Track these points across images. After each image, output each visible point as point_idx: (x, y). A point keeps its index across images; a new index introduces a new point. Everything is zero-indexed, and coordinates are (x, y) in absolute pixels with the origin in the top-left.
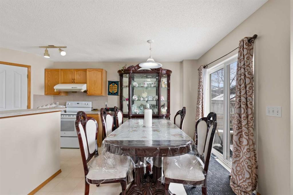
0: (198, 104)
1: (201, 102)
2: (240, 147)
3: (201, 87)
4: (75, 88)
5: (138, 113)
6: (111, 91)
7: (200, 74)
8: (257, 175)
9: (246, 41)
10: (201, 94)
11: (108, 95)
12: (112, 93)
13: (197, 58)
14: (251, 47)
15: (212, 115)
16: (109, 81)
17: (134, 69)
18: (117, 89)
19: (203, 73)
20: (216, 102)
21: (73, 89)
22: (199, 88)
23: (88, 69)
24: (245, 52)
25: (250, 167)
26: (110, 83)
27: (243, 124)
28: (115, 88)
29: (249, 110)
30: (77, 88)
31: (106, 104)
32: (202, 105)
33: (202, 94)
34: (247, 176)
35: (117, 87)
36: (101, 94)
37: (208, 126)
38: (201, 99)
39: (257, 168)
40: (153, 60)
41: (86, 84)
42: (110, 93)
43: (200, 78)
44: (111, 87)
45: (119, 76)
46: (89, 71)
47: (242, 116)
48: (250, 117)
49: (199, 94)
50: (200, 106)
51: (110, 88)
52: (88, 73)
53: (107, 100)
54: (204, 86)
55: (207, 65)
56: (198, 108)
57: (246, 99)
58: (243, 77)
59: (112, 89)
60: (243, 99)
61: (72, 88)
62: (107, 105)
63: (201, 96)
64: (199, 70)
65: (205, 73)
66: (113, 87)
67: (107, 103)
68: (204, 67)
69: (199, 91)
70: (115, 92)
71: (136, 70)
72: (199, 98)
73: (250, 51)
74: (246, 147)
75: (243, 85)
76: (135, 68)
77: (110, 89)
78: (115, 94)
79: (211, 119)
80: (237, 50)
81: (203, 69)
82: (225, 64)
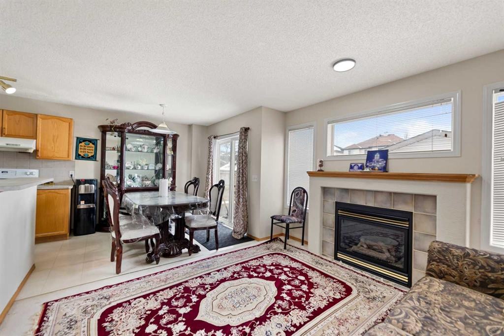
0: (208, 174)
1: (211, 172)
2: (239, 205)
3: (211, 157)
4: (16, 145)
5: (132, 186)
6: (82, 154)
7: (210, 143)
8: (247, 222)
9: (244, 130)
11: (76, 159)
12: (83, 157)
13: (207, 125)
14: (246, 135)
15: (222, 182)
16: (77, 138)
17: (130, 128)
18: (93, 152)
19: (213, 144)
20: (224, 172)
21: (8, 146)
22: (209, 158)
23: (41, 115)
24: (243, 137)
25: (243, 217)
26: (80, 140)
27: (241, 188)
28: (91, 150)
29: (244, 178)
30: (20, 145)
31: (70, 174)
32: (212, 175)
34: (242, 223)
35: (93, 149)
36: (68, 157)
37: (219, 190)
38: (211, 170)
39: (247, 217)
40: (166, 126)
41: (35, 140)
42: (78, 157)
43: (210, 148)
44: (83, 148)
45: (101, 133)
46: (42, 119)
47: (240, 182)
48: (244, 183)
49: (209, 164)
50: (210, 177)
51: (81, 149)
52: (40, 121)
53: (74, 167)
54: (214, 156)
55: (217, 136)
56: (207, 178)
57: (243, 170)
58: (241, 155)
59: (85, 150)
60: (241, 171)
61: (7, 144)
62: (73, 176)
63: (211, 166)
64: (209, 138)
65: (215, 144)
66: (87, 148)
67: (73, 172)
68: (215, 137)
69: (209, 161)
70: (90, 156)
71: (133, 129)
72: (208, 168)
73: (246, 136)
74: (242, 204)
75: (241, 161)
76: (132, 127)
77: (79, 150)
78: (89, 158)
79: (221, 184)
80: (239, 133)
81: (213, 139)
82: (231, 139)
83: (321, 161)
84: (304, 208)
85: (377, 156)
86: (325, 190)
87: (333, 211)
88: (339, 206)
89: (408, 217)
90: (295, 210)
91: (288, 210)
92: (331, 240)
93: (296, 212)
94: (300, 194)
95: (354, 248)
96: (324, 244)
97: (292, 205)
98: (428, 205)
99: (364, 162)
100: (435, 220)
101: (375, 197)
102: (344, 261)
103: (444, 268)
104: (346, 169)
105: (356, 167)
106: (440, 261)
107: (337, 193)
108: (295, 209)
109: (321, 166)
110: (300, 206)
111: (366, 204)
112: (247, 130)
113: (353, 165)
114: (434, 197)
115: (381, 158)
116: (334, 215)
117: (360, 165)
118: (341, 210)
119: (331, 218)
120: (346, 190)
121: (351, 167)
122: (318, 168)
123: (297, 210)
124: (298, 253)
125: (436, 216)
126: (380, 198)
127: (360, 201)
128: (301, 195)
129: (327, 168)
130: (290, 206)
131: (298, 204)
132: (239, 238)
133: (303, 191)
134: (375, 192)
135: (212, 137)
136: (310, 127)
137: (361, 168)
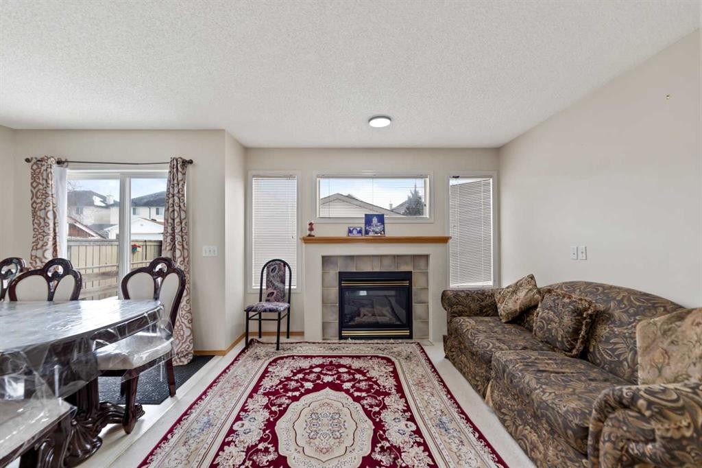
0: (42, 248)
3: (51, 208)
7: (43, 175)
10: (52, 225)
22: (41, 209)
32: (55, 251)
33: (54, 224)
34: (188, 333)
48: (186, 260)
49: (44, 225)
50: (49, 254)
54: (59, 206)
55: (66, 161)
56: (39, 257)
58: (177, 208)
63: (52, 229)
64: (37, 163)
65: (64, 177)
68: (59, 163)
69: (45, 217)
72: (43, 233)
75: (178, 220)
80: (169, 165)
81: (55, 166)
82: (122, 173)
83: (311, 224)
84: (287, 287)
85: (375, 220)
86: (326, 260)
87: (336, 283)
88: (343, 276)
89: (408, 276)
90: (273, 293)
91: (258, 295)
92: (334, 319)
93: (275, 294)
94: (276, 268)
95: (357, 320)
96: (325, 326)
97: (264, 287)
98: (422, 263)
99: (363, 226)
100: (427, 276)
101: (381, 261)
102: (354, 338)
103: (460, 308)
104: (343, 233)
105: (355, 232)
106: (457, 304)
107: (340, 262)
108: (272, 291)
109: (311, 229)
110: (280, 285)
111: (373, 269)
112: (186, 163)
113: (351, 229)
114: (427, 257)
115: (379, 222)
116: (338, 288)
117: (358, 229)
118: (344, 281)
119: (334, 292)
120: (352, 257)
121: (350, 232)
122: (308, 233)
123: (275, 292)
124: (299, 348)
125: (427, 272)
126: (386, 262)
127: (367, 268)
128: (280, 270)
129: (318, 233)
130: (261, 289)
131: (276, 284)
132: (186, 363)
133: (282, 264)
134: (381, 256)
135: (52, 161)
136: (290, 177)
137: (360, 232)
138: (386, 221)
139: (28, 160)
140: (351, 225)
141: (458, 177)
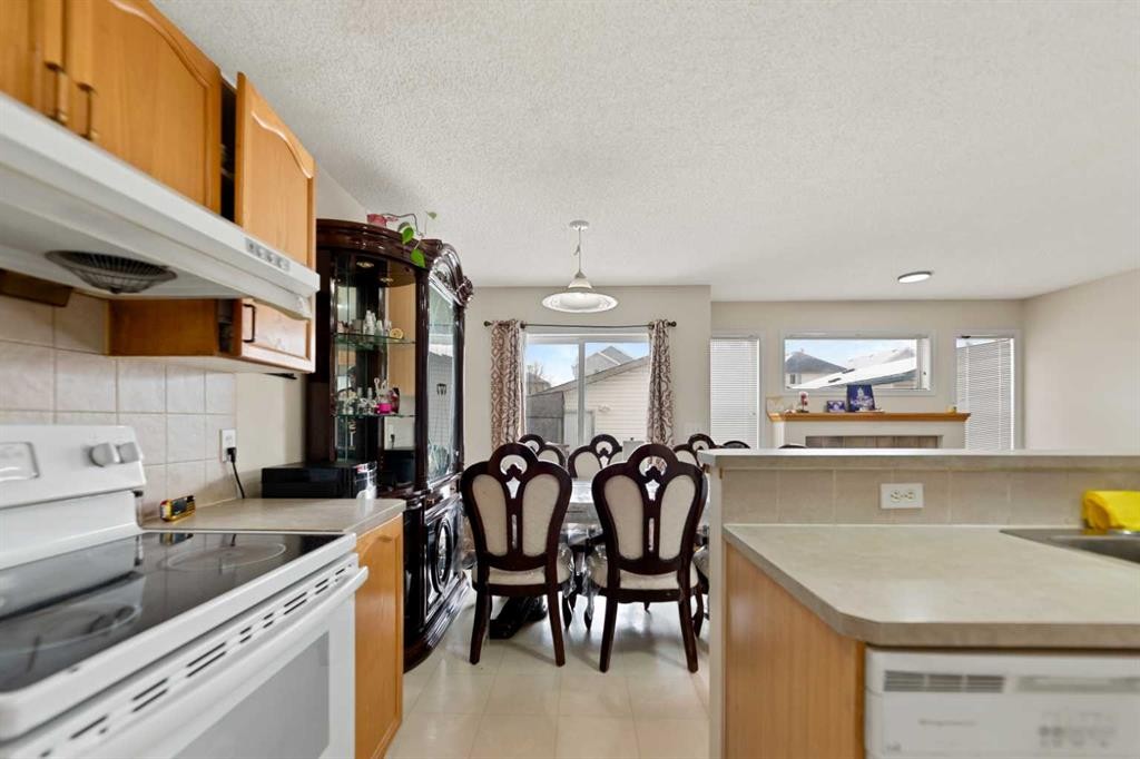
31: (226, 445)
68: (523, 326)
81: (520, 331)
82: (582, 338)
85: (860, 392)
86: (808, 442)
104: (821, 409)
105: (836, 406)
112: (669, 325)
113: (831, 403)
114: (936, 437)
115: (865, 394)
117: (840, 403)
120: (840, 439)
121: (830, 407)
134: (877, 437)
135: (518, 325)
136: (751, 338)
137: (842, 407)
138: (874, 394)
139: (487, 324)
140: (829, 399)
141: (968, 337)
